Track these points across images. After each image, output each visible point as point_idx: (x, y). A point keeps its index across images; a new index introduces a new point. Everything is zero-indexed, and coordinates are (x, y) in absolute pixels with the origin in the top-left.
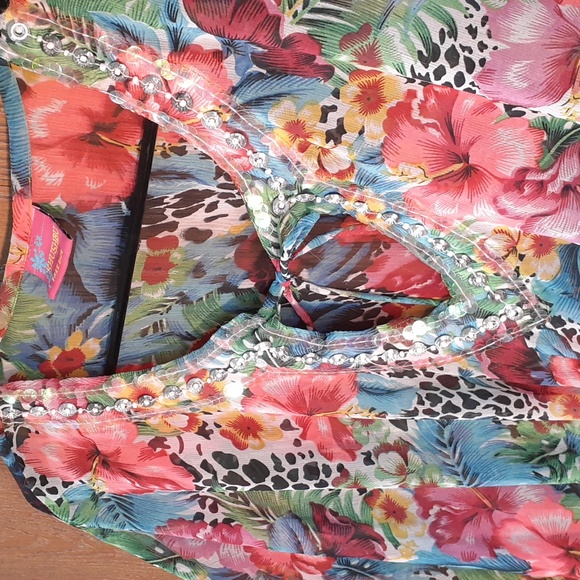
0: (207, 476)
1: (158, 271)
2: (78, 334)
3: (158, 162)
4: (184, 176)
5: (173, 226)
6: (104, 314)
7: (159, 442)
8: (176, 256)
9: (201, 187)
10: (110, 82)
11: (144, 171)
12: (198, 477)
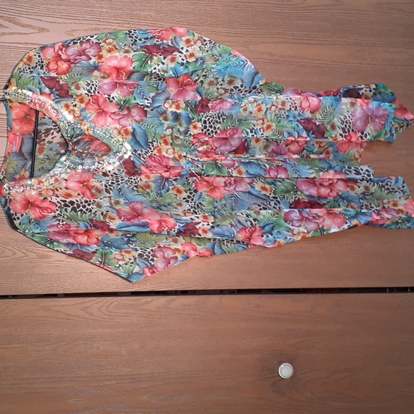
0: (59, 205)
1: (41, 150)
2: (23, 170)
3: (39, 122)
4: (45, 124)
5: (44, 140)
6: (30, 163)
7: (46, 198)
8: (45, 147)
9: (49, 127)
10: (28, 101)
11: (37, 124)
12: (57, 206)
